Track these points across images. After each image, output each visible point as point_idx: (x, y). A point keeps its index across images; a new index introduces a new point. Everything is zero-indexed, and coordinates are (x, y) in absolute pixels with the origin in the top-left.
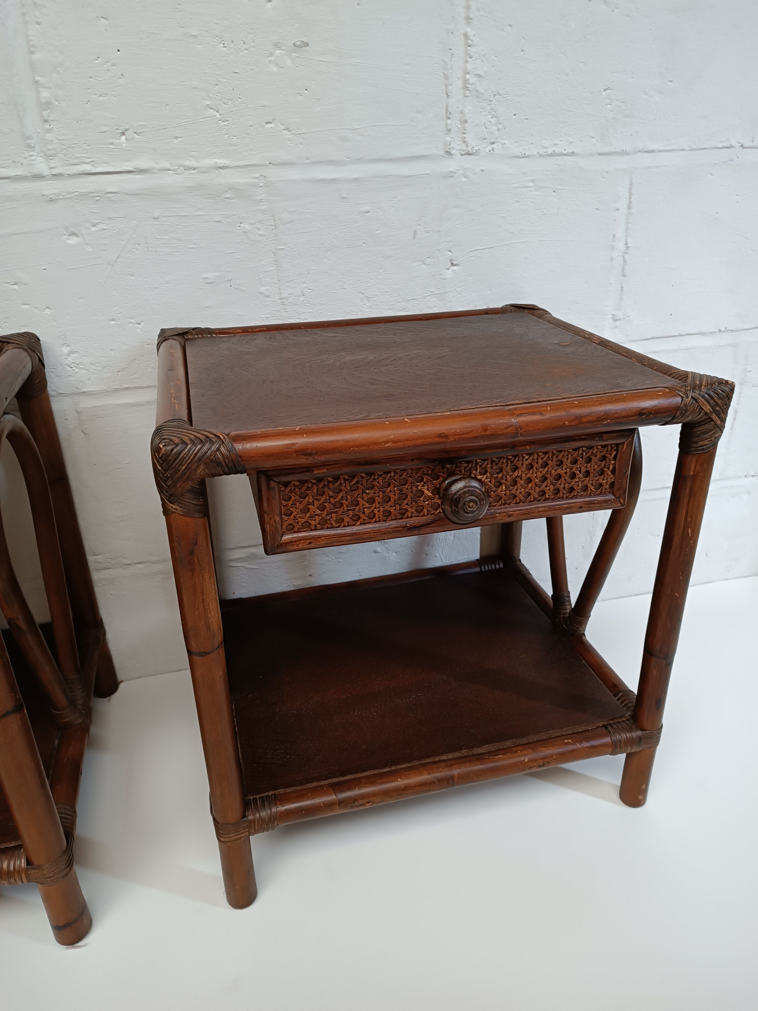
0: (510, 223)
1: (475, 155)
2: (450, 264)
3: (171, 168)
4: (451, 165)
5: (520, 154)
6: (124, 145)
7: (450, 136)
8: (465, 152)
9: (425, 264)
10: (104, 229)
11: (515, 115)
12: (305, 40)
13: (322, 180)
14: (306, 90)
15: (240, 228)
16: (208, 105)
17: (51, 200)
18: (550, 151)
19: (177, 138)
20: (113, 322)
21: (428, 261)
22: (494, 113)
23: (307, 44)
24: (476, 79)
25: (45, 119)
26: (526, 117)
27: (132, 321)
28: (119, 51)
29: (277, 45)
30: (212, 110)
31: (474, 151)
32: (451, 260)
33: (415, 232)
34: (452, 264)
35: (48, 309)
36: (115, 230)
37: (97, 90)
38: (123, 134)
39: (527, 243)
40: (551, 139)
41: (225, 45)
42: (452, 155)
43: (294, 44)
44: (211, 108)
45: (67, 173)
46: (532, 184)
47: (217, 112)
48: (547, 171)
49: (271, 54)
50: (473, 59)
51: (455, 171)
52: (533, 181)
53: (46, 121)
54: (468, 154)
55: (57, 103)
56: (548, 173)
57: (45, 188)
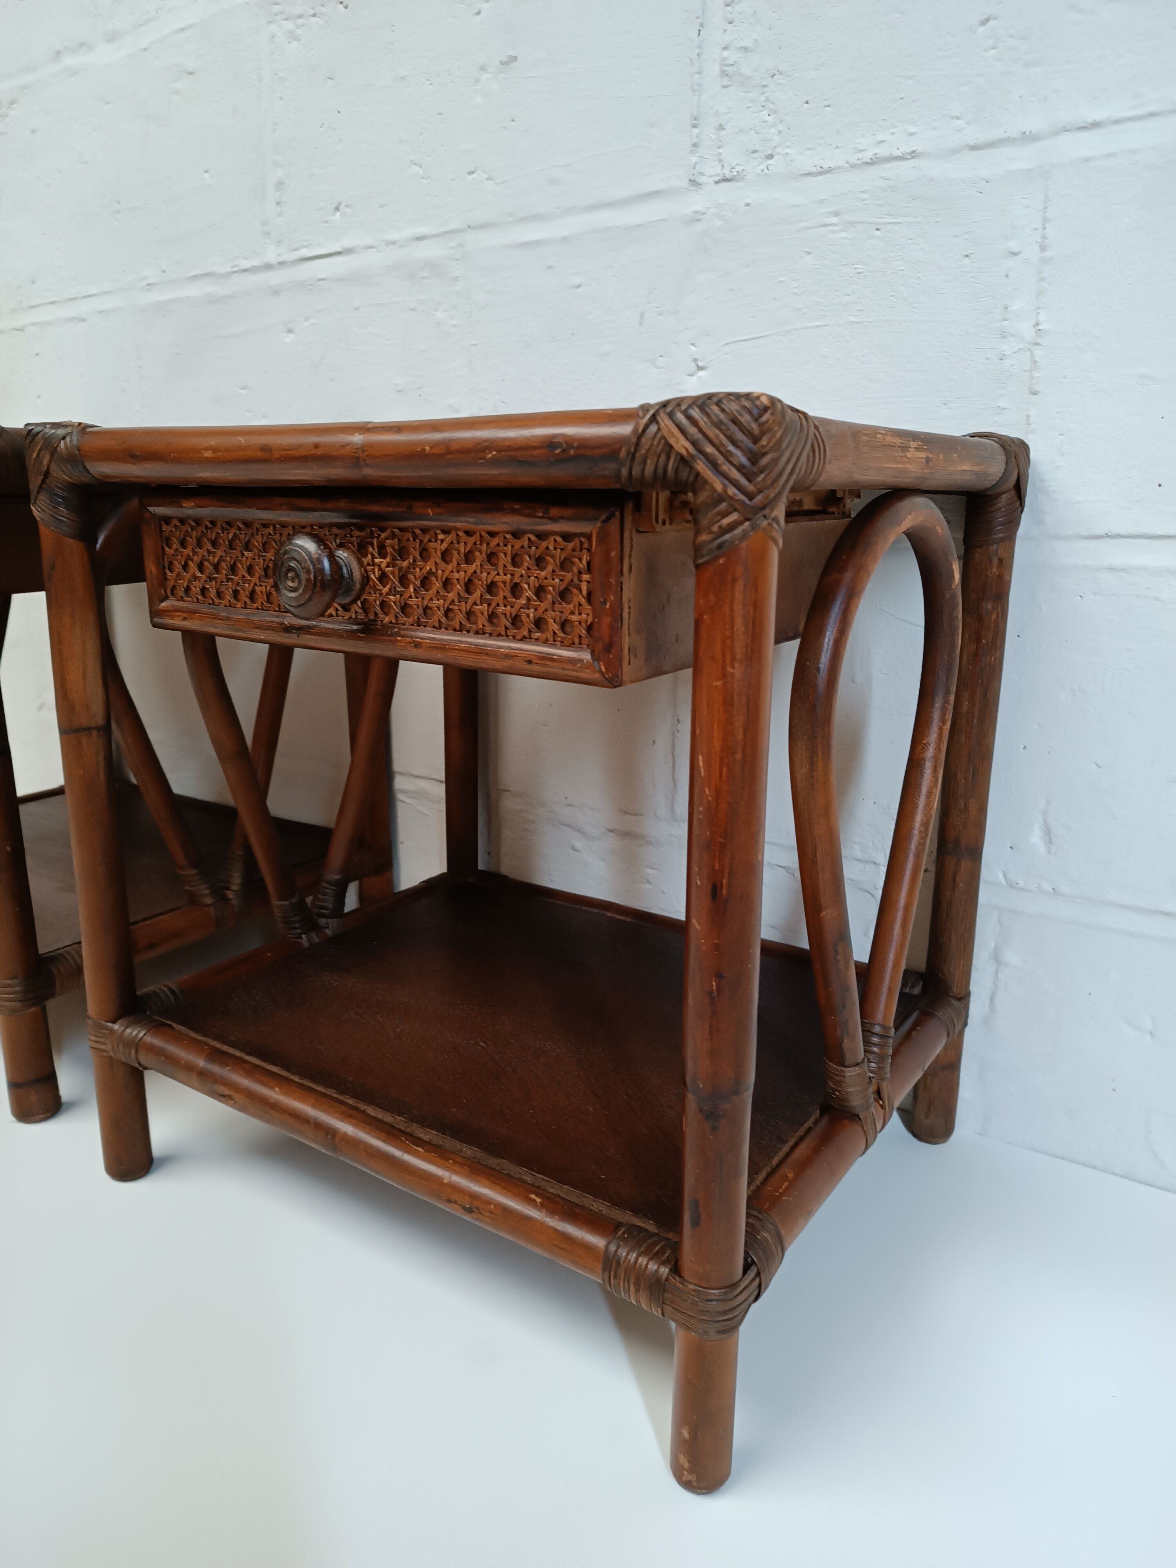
0: (795, 293)
1: (738, 181)
2: (693, 367)
3: (374, 245)
4: (697, 201)
5: (814, 170)
6: (338, 222)
7: (697, 155)
8: (720, 178)
9: (655, 366)
10: (313, 324)
11: (807, 102)
12: (513, 53)
13: (525, 245)
14: (513, 121)
15: (433, 318)
16: (412, 160)
17: (276, 293)
18: (867, 156)
21: (661, 362)
22: (772, 106)
23: (515, 58)
24: (740, 55)
26: (827, 103)
28: (339, 113)
29: (483, 68)
30: (416, 167)
31: (735, 173)
32: (695, 360)
33: (642, 315)
34: (697, 366)
36: (322, 324)
38: (338, 209)
39: (824, 328)
40: (874, 135)
42: (701, 185)
43: (501, 62)
44: (415, 164)
45: (290, 259)
46: (835, 220)
47: (421, 168)
48: (864, 192)
49: (477, 81)
50: (735, 24)
51: (704, 211)
52: (836, 214)
54: (726, 180)
55: (288, 181)
56: (865, 196)
57: (273, 278)
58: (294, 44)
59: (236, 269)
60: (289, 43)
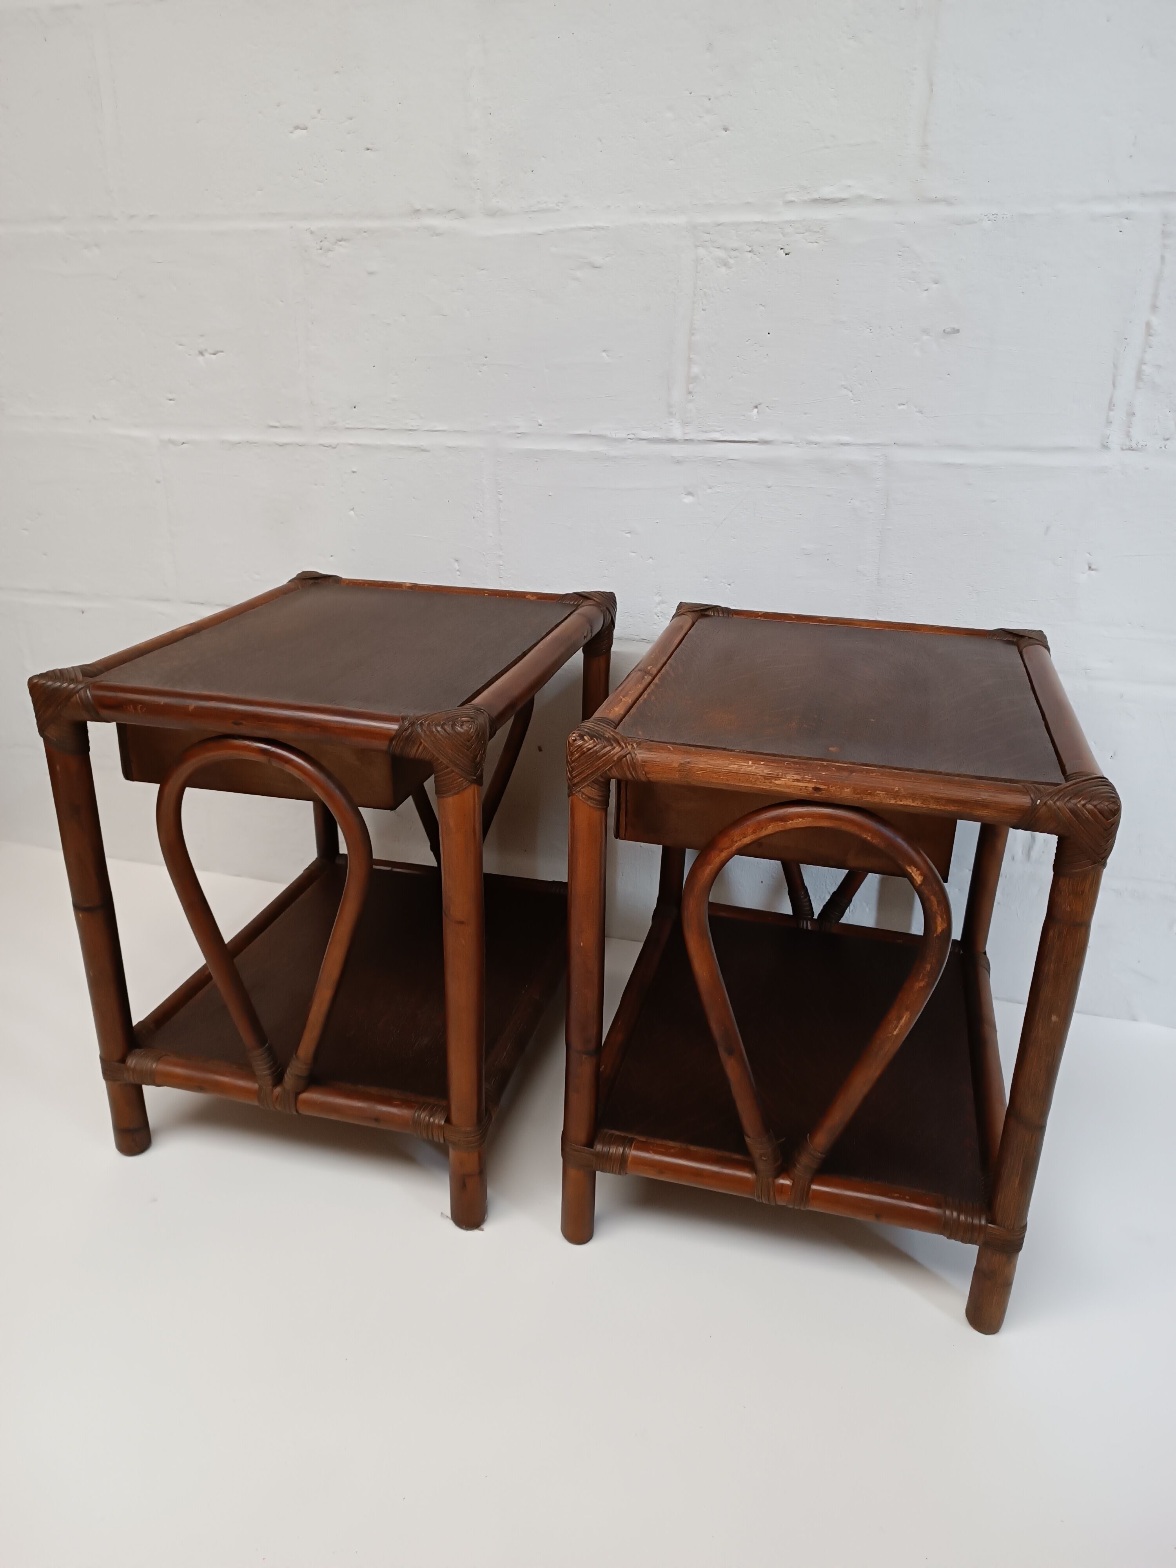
1: (1140, 451)
2: (1087, 568)
3: (794, 442)
4: (1106, 460)
6: (755, 417)
7: (1110, 429)
8: (1127, 447)
10: (719, 492)
12: (956, 327)
13: (948, 465)
14: (948, 374)
15: (850, 504)
16: (842, 385)
17: (678, 462)
19: (806, 414)
20: (706, 579)
21: (1059, 561)
23: (958, 331)
24: (1154, 370)
25: (690, 390)
27: (724, 581)
28: (769, 334)
29: (926, 332)
30: (845, 390)
31: (1140, 446)
32: (1089, 564)
33: (1048, 528)
34: (1090, 568)
35: (651, 559)
36: (728, 494)
37: (742, 368)
38: (756, 407)
41: (872, 331)
42: (1110, 449)
43: (944, 330)
44: (845, 388)
45: (698, 439)
47: (851, 391)
49: (917, 340)
50: (1153, 349)
51: (1111, 467)
53: (690, 393)
54: (1131, 449)
55: (703, 378)
57: (676, 451)
58: (723, 270)
59: (631, 436)
60: (718, 267)
